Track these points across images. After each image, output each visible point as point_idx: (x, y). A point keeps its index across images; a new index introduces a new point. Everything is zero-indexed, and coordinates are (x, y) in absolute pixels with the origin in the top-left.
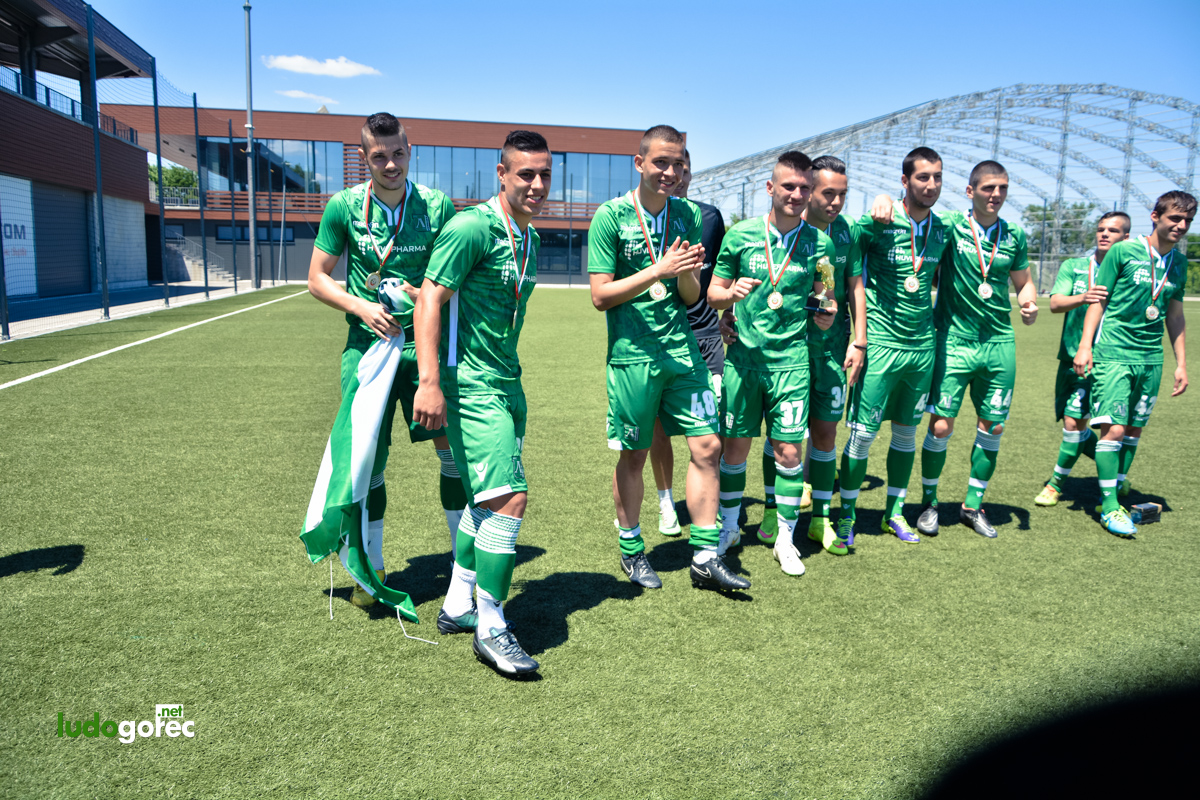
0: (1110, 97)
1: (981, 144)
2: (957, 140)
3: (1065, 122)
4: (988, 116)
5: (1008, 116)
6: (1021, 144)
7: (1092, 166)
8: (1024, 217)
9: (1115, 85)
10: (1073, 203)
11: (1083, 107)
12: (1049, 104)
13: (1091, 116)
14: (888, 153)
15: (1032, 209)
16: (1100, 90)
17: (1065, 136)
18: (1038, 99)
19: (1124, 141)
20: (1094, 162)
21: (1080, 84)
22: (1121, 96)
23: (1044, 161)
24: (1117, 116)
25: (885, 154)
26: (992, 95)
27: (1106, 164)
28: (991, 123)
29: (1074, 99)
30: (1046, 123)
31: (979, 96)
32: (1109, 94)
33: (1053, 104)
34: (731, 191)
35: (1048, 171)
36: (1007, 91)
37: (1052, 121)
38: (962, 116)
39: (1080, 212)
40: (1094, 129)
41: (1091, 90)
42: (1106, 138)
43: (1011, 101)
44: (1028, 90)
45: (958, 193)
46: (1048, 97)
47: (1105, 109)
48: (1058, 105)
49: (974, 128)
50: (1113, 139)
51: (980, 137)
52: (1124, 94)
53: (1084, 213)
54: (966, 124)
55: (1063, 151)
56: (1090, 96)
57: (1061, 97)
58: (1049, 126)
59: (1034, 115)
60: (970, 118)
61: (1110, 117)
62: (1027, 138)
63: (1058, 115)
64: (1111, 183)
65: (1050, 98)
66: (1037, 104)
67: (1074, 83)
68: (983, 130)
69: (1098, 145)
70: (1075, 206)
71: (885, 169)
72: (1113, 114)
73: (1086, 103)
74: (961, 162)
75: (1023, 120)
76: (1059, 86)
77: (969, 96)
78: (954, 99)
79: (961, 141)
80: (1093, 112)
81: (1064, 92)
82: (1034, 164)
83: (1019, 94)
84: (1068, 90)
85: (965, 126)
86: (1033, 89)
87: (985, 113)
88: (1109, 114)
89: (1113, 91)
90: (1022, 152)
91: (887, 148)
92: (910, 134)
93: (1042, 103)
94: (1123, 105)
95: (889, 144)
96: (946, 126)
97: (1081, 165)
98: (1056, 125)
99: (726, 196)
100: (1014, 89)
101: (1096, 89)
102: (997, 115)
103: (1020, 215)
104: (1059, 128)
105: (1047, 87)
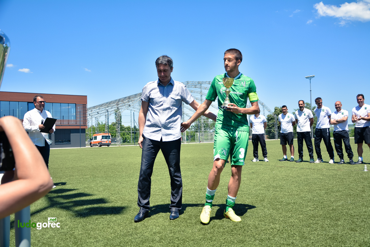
3: (201, 92)
12: (196, 87)
17: (202, 96)
18: (193, 85)
21: (204, 81)
29: (203, 85)
30: (196, 92)
34: (102, 115)
37: (197, 91)
41: (207, 83)
44: (190, 83)
48: (198, 87)
55: (201, 100)
57: (199, 85)
58: (197, 93)
59: (192, 90)
63: (199, 90)
65: (196, 85)
66: (193, 87)
67: (202, 81)
73: (206, 86)
76: (198, 82)
84: (201, 83)
93: (194, 86)
99: (100, 116)
100: (186, 82)
101: (208, 83)
104: (199, 93)
105: (195, 82)
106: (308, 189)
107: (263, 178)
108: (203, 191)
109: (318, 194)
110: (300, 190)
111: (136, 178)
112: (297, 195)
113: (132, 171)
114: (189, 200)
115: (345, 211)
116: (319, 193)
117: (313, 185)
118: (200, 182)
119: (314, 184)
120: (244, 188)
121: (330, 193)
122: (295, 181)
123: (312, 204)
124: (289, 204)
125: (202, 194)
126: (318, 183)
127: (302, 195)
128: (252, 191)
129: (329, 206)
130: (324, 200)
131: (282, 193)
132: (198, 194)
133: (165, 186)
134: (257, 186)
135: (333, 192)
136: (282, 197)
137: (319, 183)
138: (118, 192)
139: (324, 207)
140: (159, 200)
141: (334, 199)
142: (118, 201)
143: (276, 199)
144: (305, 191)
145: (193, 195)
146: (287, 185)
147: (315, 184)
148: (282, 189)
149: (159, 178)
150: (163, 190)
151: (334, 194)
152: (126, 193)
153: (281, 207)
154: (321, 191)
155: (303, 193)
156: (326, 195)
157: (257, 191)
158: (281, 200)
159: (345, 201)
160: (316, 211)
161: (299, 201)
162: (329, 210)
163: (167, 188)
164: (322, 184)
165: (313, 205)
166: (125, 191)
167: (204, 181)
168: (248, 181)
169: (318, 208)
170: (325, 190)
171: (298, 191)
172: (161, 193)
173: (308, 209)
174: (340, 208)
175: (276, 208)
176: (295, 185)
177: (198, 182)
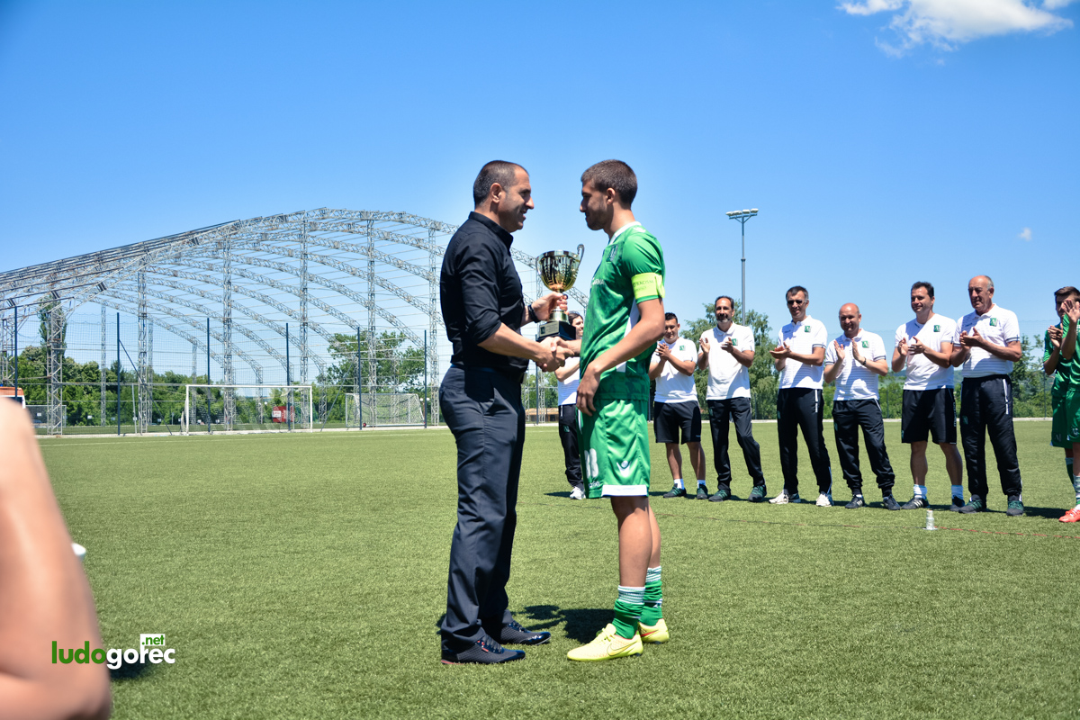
0: (410, 226)
1: (283, 267)
2: (258, 262)
3: (370, 249)
4: (291, 238)
5: (311, 239)
6: (326, 268)
7: (398, 293)
8: (331, 347)
9: (414, 214)
10: (383, 331)
11: (386, 234)
12: (352, 230)
13: (393, 243)
14: (179, 274)
15: (339, 338)
16: (401, 218)
17: (372, 262)
18: (342, 223)
19: (428, 269)
20: (401, 290)
21: (381, 211)
22: (421, 225)
23: (351, 287)
24: (418, 245)
25: (175, 276)
26: (295, 217)
27: (412, 292)
28: (297, 246)
29: (376, 225)
30: (351, 248)
31: (283, 218)
32: (409, 223)
33: (356, 230)
35: (356, 298)
36: (311, 214)
37: (356, 246)
38: (264, 236)
39: (391, 342)
40: (398, 256)
41: (392, 218)
42: (410, 265)
43: (315, 224)
44: (332, 215)
45: (261, 321)
46: (351, 222)
47: (406, 237)
48: (361, 230)
49: (276, 250)
50: (419, 268)
51: (282, 261)
52: (423, 223)
53: (394, 343)
54: (268, 246)
55: (371, 277)
56: (391, 223)
57: (365, 223)
58: (354, 251)
59: (338, 239)
60: (271, 240)
61: (412, 244)
62: (332, 262)
63: (364, 241)
64: (418, 311)
65: (354, 223)
66: (341, 228)
67: (376, 210)
68: (286, 253)
69: (402, 272)
70: (385, 335)
71: (174, 293)
72: (415, 242)
73: (388, 230)
74: (261, 286)
75: (328, 244)
76: (361, 213)
77: (273, 217)
78: (257, 220)
79: (262, 263)
80: (396, 239)
81: (368, 218)
82: (341, 290)
83: (323, 219)
84: (371, 217)
85: (266, 248)
86: (337, 214)
87: (288, 235)
88: (410, 242)
89: (412, 220)
90: (327, 277)
91: (177, 268)
92: (205, 254)
93: (345, 227)
94: (423, 234)
95: (179, 265)
96: (246, 247)
97: (388, 292)
98: (361, 251)
100: (318, 212)
101: (397, 217)
102: (302, 238)
103: (329, 344)
104: (363, 254)
105: (350, 213)
106: (765, 588)
107: (612, 551)
108: (426, 596)
109: (801, 603)
110: (740, 592)
111: (166, 556)
112: (734, 606)
113: (143, 529)
114: (387, 627)
115: (889, 651)
116: (801, 599)
117: (779, 574)
118: (406, 567)
119: (780, 572)
120: (559, 586)
121: (834, 599)
122: (718, 562)
123: (787, 634)
124: (715, 633)
125: (421, 606)
126: (791, 568)
127: (751, 605)
128: (588, 596)
129: (840, 640)
130: (821, 619)
131: (686, 599)
132: (408, 606)
133: (282, 581)
134: (599, 578)
135: (845, 596)
136: (690, 613)
137: (794, 567)
138: (117, 604)
139: (825, 643)
140: (278, 630)
141: (849, 618)
142: (130, 636)
143: (671, 620)
144: (758, 592)
145: (392, 611)
146: (696, 574)
147: (784, 570)
148: (684, 587)
149: (254, 553)
150: (282, 597)
151: (848, 601)
152: (151, 608)
153: (693, 645)
154: (806, 592)
155: (753, 600)
156: (824, 606)
157: (605, 597)
158: (687, 621)
159: (886, 623)
160: (805, 653)
161: (745, 625)
162: (841, 650)
163: (295, 588)
164: (806, 570)
165: (791, 637)
166: (140, 600)
167: (418, 565)
168: (567, 562)
169: (809, 646)
170: (817, 589)
171: (735, 595)
172: (278, 606)
173: (778, 650)
174: (874, 643)
175: (679, 648)
176: (723, 575)
177: (398, 565)
